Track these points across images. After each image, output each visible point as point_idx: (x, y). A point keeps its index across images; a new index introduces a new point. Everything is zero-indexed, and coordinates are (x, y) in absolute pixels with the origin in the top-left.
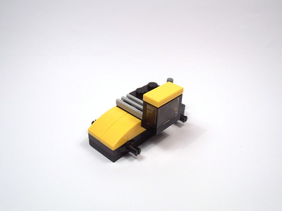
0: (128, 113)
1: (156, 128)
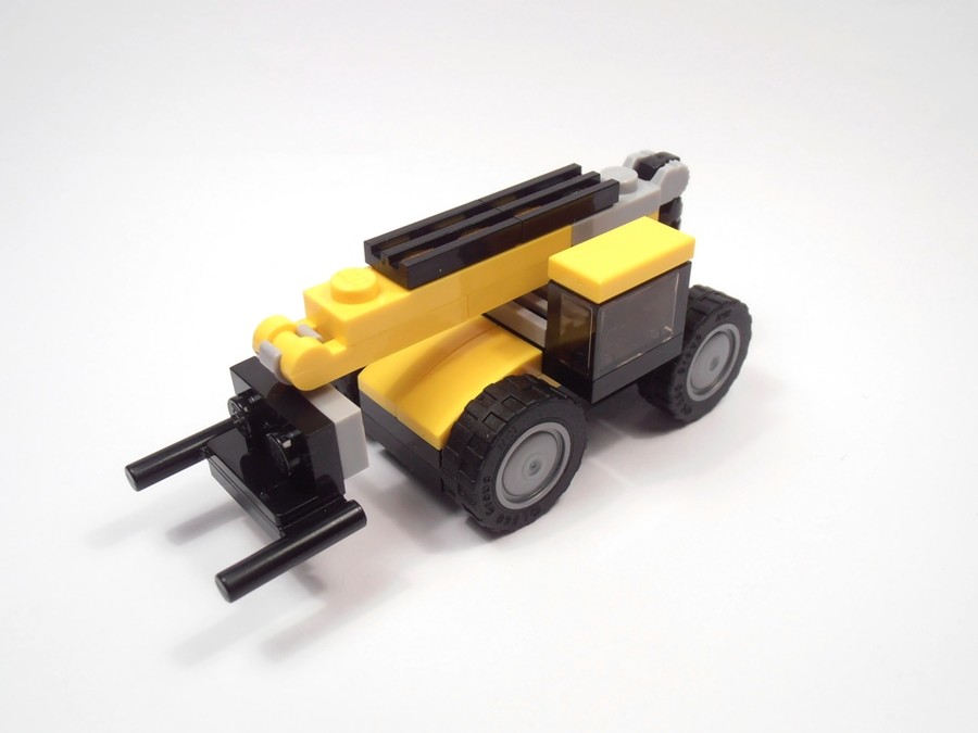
0: (499, 323)
1: (592, 376)
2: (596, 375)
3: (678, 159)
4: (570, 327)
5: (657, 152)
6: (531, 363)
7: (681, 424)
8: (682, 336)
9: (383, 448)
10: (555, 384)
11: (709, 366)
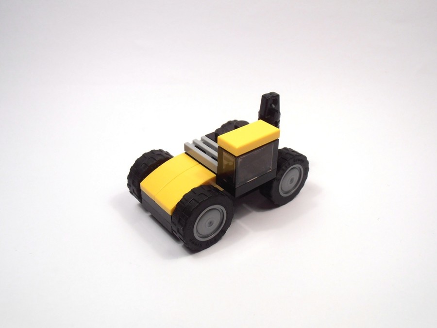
0: (200, 163)
1: (235, 186)
2: (237, 186)
4: (227, 165)
6: (212, 180)
7: (277, 206)
8: (276, 170)
10: (221, 189)
11: (289, 182)
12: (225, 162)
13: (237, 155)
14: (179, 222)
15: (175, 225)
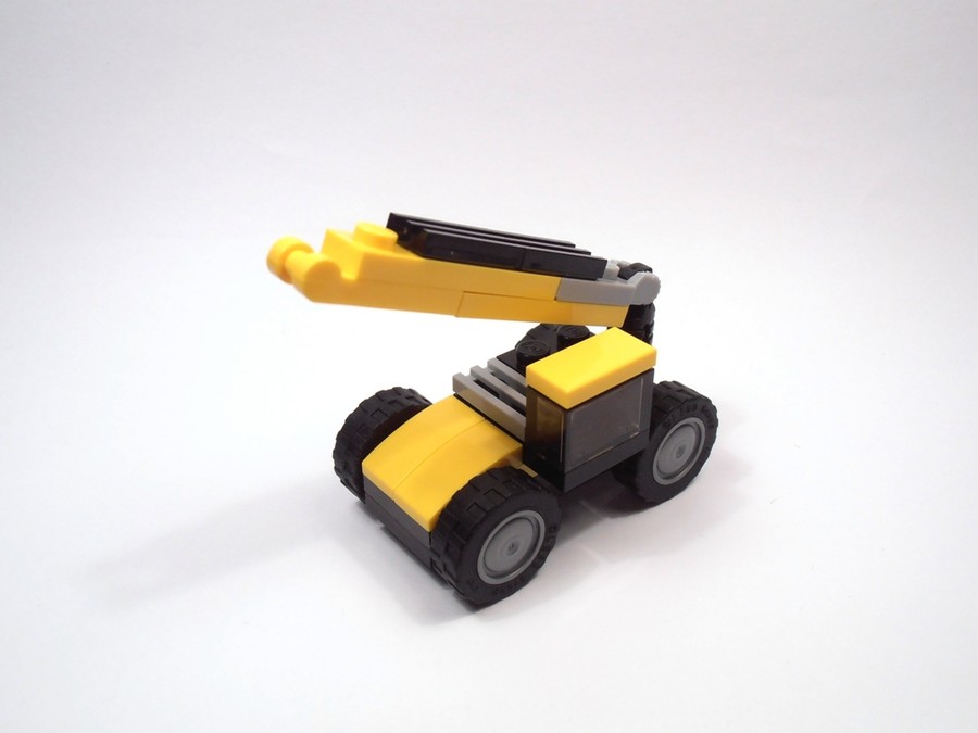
0: (486, 417)
1: (563, 471)
2: (568, 468)
3: (650, 270)
4: (546, 423)
5: (632, 262)
6: (514, 454)
8: (648, 432)
9: (382, 525)
10: (533, 474)
11: (674, 456)
12: (541, 417)
13: (568, 408)
14: (447, 550)
15: (439, 556)
